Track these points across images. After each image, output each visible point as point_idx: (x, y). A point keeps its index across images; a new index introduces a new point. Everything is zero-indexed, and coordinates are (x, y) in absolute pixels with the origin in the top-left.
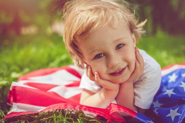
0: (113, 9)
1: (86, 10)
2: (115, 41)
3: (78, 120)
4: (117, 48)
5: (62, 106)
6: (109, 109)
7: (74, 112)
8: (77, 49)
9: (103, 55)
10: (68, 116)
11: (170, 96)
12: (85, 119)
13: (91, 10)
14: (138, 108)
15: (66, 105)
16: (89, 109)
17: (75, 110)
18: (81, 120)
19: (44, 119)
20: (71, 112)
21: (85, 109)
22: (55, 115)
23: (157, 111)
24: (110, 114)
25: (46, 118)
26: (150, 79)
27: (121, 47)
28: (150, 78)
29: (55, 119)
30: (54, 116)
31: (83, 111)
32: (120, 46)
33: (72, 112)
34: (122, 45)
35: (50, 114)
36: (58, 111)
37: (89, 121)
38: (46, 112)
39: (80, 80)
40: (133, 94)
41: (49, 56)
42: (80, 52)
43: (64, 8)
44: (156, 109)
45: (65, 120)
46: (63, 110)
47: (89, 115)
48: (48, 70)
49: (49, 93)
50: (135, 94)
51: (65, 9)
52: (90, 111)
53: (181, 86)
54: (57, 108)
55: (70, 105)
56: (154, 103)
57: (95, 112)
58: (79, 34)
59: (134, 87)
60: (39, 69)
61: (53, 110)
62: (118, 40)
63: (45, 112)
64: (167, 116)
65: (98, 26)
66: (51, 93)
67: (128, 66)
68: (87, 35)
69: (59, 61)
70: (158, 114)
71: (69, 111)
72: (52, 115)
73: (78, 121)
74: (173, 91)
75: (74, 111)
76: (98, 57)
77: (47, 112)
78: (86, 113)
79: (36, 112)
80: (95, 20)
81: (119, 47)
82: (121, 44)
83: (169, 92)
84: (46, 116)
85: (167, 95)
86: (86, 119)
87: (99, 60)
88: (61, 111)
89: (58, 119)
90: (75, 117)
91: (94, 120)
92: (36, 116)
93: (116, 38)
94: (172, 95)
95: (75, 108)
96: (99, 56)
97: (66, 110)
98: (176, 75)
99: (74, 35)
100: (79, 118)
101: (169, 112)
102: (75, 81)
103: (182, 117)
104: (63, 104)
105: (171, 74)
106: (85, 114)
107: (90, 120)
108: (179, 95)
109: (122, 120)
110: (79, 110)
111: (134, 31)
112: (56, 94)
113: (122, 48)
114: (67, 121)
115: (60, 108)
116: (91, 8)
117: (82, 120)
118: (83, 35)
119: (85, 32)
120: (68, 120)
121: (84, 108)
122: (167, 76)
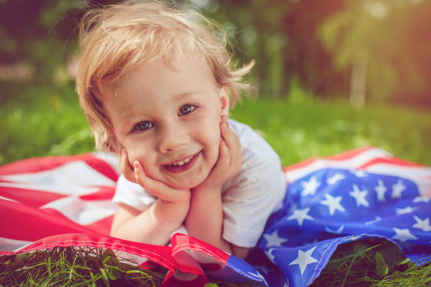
0: (178, 30)
1: (122, 27)
2: (177, 98)
3: (102, 270)
4: (181, 114)
5: (67, 239)
6: (170, 245)
7: (93, 253)
8: (99, 109)
9: (150, 126)
10: (80, 261)
11: (300, 222)
12: (116, 268)
13: (132, 27)
14: (232, 246)
15: (76, 239)
16: (128, 245)
17: (96, 248)
18: (107, 270)
19: (24, 268)
20: (87, 253)
21: (118, 247)
22: (49, 259)
23: (273, 253)
24: (173, 254)
25: (31, 267)
26: (253, 183)
27: (189, 112)
28: (254, 181)
29: (49, 269)
30: (47, 261)
31: (114, 251)
32: (189, 109)
33: (91, 255)
34: (192, 108)
35: (40, 256)
36: (58, 251)
37: (125, 273)
38: (32, 252)
39: (116, 185)
40: (221, 216)
41: (52, 130)
42: (106, 115)
43: (82, 21)
44: (271, 250)
45: (72, 271)
46: (69, 248)
47: (128, 260)
48: (45, 161)
49: (42, 211)
50: (225, 216)
51: (83, 25)
52: (128, 250)
53: (324, 203)
54: (57, 244)
55: (87, 238)
56: (267, 237)
57: (139, 253)
58: (102, 76)
59: (223, 201)
60: (26, 157)
61: (48, 249)
62: (184, 95)
63: (30, 252)
64: (292, 264)
65: (139, 60)
66: (47, 211)
67: (204, 152)
68: (118, 77)
69: (73, 142)
70: (275, 260)
71: (83, 251)
72: (43, 260)
73: (101, 273)
74: (309, 214)
75: (95, 251)
76: (139, 127)
77: (34, 254)
78: (122, 255)
79: (7, 252)
80: (134, 47)
81: (186, 110)
82: (189, 106)
83: (300, 216)
84: (32, 261)
85: (295, 221)
86: (119, 270)
87: (142, 135)
88: (65, 250)
89: (57, 269)
90: (95, 265)
91: (138, 271)
92: (7, 263)
93: (179, 92)
94: (305, 221)
95: (96, 244)
96: (143, 127)
97: (78, 248)
98: (317, 180)
99: (92, 77)
100: (104, 268)
101: (296, 256)
102: (103, 188)
103: (320, 266)
104: (71, 235)
105: (307, 178)
106: (118, 258)
107: (129, 272)
108: (319, 222)
109: (197, 270)
110: (105, 249)
111: (224, 82)
112: (57, 214)
113: (193, 113)
114: (76, 274)
115: (62, 243)
116: (133, 24)
117: (110, 271)
118: (110, 76)
119: (114, 73)
120: (79, 271)
121: (115, 244)
122: (299, 182)
